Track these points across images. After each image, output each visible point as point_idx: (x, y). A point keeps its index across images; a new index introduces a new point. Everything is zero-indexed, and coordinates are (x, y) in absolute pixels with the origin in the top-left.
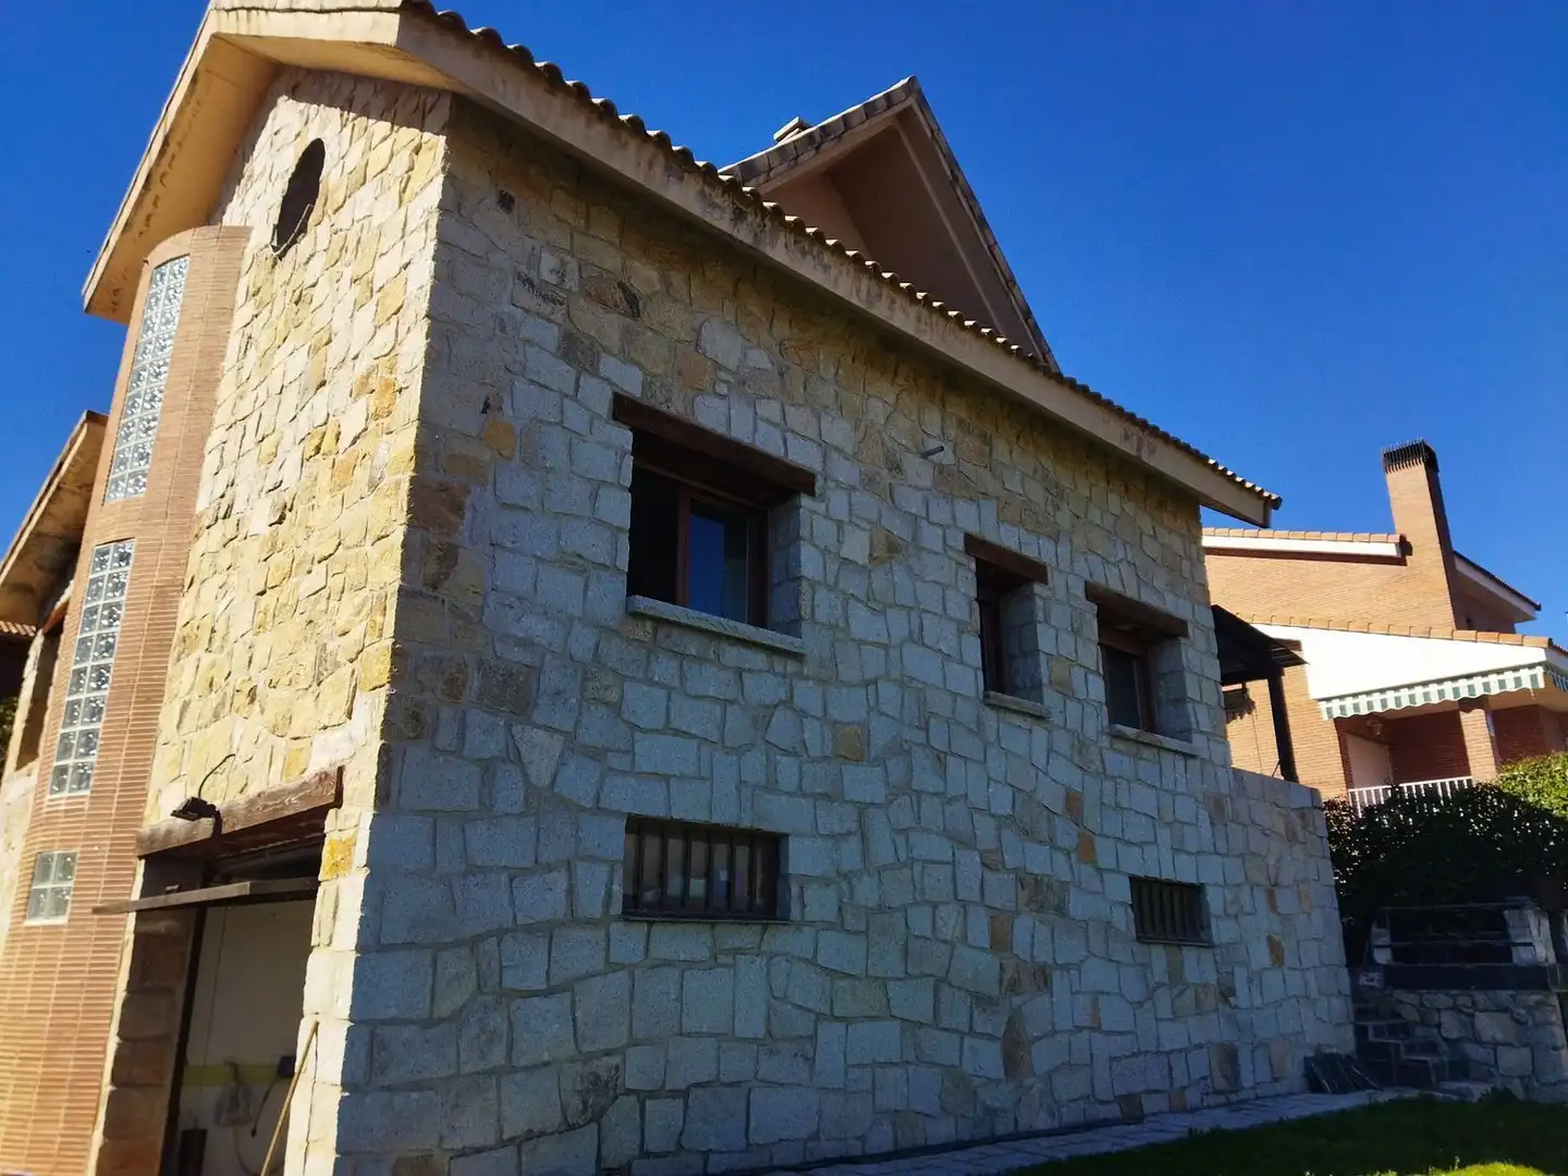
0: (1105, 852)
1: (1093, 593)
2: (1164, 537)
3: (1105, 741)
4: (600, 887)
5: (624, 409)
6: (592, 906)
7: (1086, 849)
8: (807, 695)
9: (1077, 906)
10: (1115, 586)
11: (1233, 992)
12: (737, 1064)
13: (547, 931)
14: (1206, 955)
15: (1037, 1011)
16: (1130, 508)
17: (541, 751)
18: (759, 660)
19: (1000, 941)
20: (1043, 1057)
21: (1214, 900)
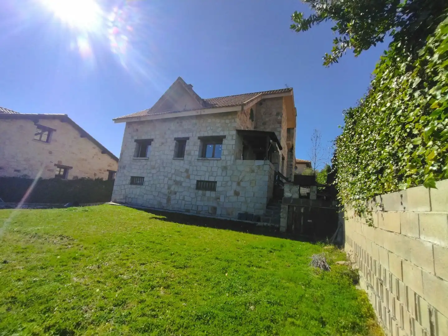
0: (192, 177)
1: (199, 138)
2: (223, 121)
3: (196, 161)
4: (128, 181)
5: (136, 141)
6: (127, 183)
7: (188, 177)
8: (149, 163)
9: (184, 184)
10: (206, 134)
11: (219, 199)
12: (136, 197)
13: (124, 185)
14: (214, 192)
15: (173, 197)
16: (214, 120)
17: (125, 171)
18: (144, 160)
19: (169, 188)
20: (173, 202)
21: (218, 184)
